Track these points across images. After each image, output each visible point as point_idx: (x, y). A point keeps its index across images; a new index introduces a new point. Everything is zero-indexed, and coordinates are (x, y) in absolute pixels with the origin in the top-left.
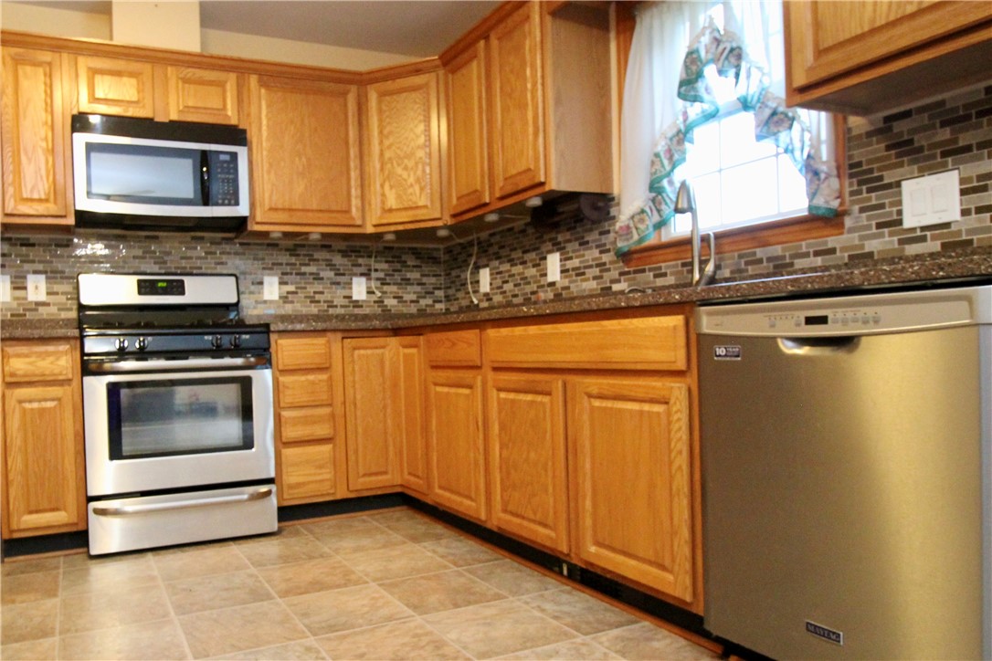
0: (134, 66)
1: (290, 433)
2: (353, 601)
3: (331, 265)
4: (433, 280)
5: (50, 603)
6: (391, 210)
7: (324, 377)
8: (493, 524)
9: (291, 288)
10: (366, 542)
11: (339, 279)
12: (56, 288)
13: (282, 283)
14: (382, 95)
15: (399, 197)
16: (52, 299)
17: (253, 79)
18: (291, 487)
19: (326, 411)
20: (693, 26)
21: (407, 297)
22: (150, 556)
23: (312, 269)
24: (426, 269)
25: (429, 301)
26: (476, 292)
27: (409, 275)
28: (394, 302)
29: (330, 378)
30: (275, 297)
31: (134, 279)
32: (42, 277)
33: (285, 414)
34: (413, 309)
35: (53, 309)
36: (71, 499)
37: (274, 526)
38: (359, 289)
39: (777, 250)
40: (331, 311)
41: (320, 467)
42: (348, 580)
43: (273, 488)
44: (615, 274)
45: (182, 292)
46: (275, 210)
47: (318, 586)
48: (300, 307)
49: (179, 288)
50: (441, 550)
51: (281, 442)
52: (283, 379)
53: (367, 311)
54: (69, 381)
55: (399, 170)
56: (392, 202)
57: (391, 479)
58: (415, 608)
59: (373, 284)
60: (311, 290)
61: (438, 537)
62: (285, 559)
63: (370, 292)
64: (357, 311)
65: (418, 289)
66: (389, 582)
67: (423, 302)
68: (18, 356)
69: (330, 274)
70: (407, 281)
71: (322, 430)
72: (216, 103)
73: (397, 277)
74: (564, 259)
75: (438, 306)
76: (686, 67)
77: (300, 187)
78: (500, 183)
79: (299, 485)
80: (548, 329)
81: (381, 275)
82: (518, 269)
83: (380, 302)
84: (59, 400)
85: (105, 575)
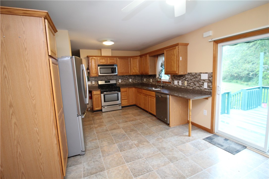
0: (104, 58)
1: (123, 99)
2: (129, 116)
3: (127, 78)
4: (139, 79)
5: (101, 116)
6: (134, 73)
7: (126, 92)
8: (143, 108)
9: (122, 81)
10: (131, 110)
11: (128, 79)
12: (95, 82)
13: (121, 80)
14: (133, 59)
15: (135, 71)
16: (95, 84)
17: (118, 58)
18: (123, 104)
19: (126, 96)
20: (162, 60)
21: (136, 81)
22: (108, 112)
23: (125, 78)
24: (138, 77)
25: (139, 81)
26: (144, 81)
27: (136, 78)
28: (135, 82)
29: (127, 93)
30: (120, 82)
31: (104, 81)
32: (94, 81)
33: (122, 97)
34: (137, 82)
35: (95, 85)
36: (100, 106)
37: (121, 108)
38: (130, 80)
39: (167, 84)
40: (127, 83)
41: (126, 102)
42: (129, 114)
43: (121, 105)
44: (156, 83)
45: (110, 82)
46: (120, 73)
47: (126, 114)
48: (123, 83)
49: (109, 82)
50: (138, 111)
51: (122, 100)
52: (122, 93)
53: (131, 83)
54: (99, 94)
55: (135, 68)
56: (134, 72)
57: (134, 103)
58: (134, 116)
59: (132, 80)
60: (125, 81)
61: (138, 109)
62: (122, 112)
63: (132, 81)
64: (130, 83)
65: (137, 80)
66: (132, 114)
67: (138, 81)
68: (95, 92)
69: (127, 79)
70: (136, 79)
71: (126, 98)
72: (113, 61)
73: (135, 79)
74: (152, 80)
75: (140, 82)
76: (161, 64)
77: (123, 70)
78: (145, 72)
79: (124, 104)
80: (147, 91)
81: (133, 78)
82: (148, 80)
83: (133, 82)
84: (99, 96)
85: (104, 114)
